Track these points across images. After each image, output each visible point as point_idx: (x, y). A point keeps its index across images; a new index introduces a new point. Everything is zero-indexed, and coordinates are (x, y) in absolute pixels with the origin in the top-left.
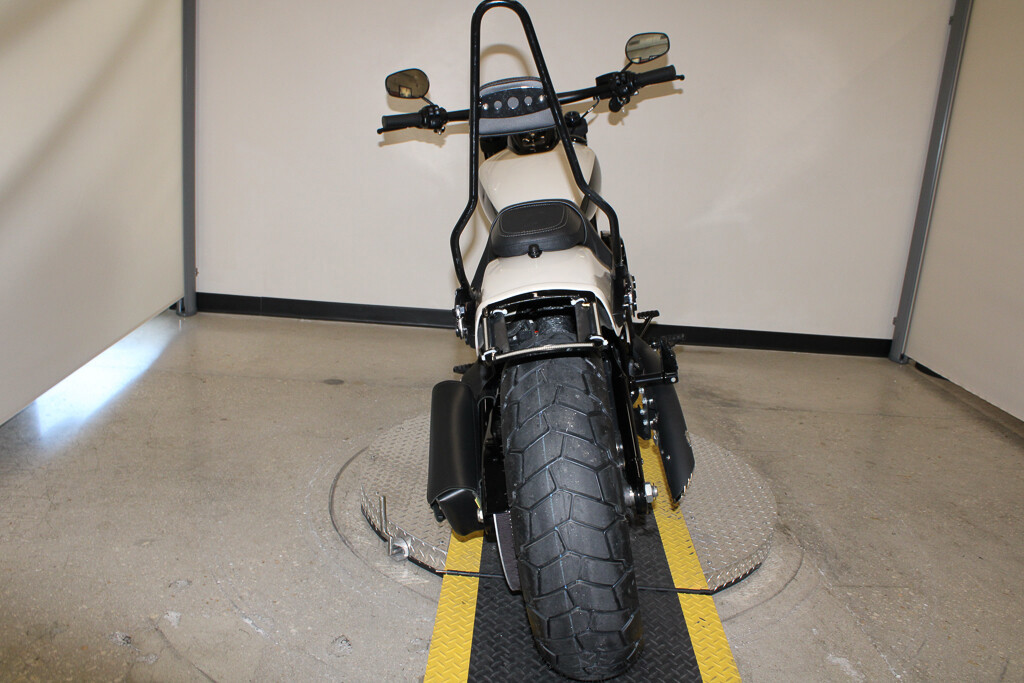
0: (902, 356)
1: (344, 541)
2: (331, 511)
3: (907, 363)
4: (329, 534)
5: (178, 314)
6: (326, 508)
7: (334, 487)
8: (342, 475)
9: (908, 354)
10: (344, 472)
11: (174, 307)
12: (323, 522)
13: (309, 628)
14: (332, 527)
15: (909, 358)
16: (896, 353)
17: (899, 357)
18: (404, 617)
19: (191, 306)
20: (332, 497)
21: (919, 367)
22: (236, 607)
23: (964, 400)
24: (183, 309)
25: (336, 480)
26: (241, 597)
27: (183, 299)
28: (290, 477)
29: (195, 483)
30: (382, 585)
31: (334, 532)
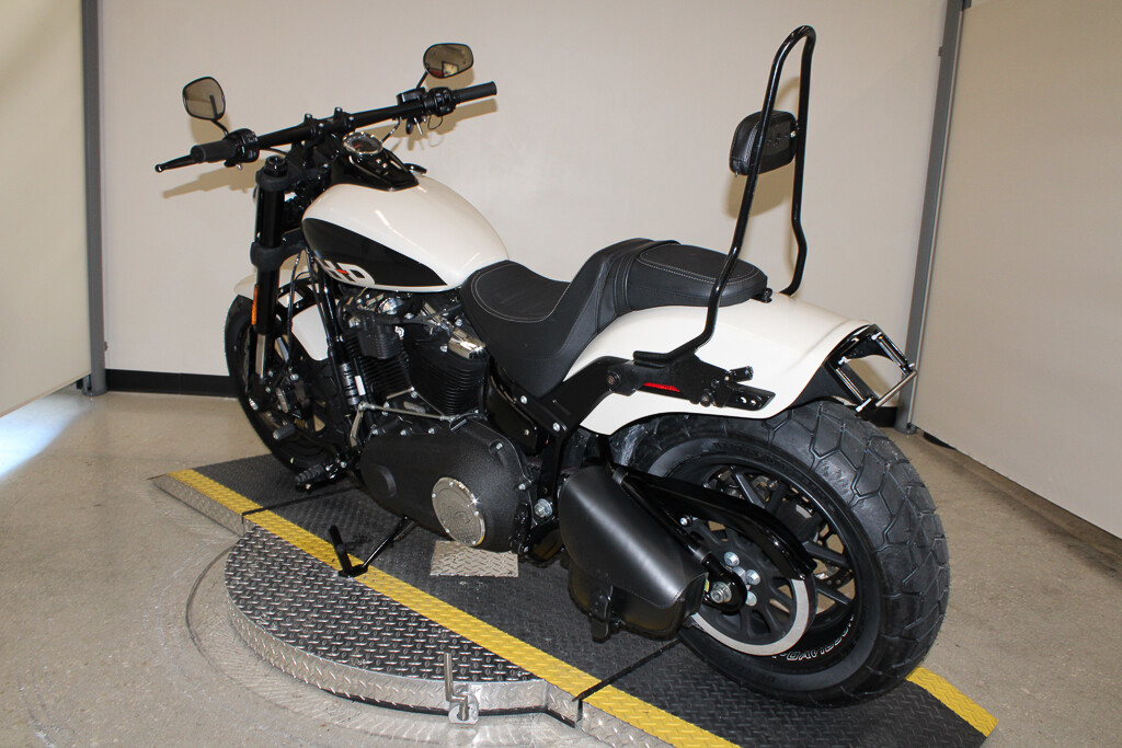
0: (909, 426)
1: (193, 639)
2: (189, 605)
3: (915, 432)
4: (178, 629)
5: (85, 394)
6: (185, 601)
7: (201, 578)
8: (216, 565)
9: (916, 423)
11: (80, 383)
12: (175, 617)
13: (116, 740)
14: (184, 622)
15: (916, 428)
16: (902, 424)
17: (905, 427)
18: (235, 725)
19: (99, 384)
20: (196, 589)
21: (928, 437)
22: (33, 717)
23: (973, 471)
24: (90, 389)
25: (206, 571)
26: (43, 706)
27: (90, 376)
28: (154, 567)
29: (37, 575)
30: (221, 688)
31: (185, 628)
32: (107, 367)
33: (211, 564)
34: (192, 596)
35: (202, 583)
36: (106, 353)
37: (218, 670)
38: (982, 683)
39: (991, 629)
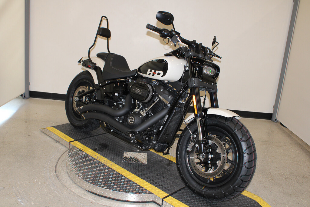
0: (276, 120)
1: (57, 177)
2: (56, 167)
3: (277, 122)
4: (53, 174)
5: (24, 99)
6: (55, 166)
7: (59, 159)
8: (63, 155)
9: (278, 119)
10: (64, 154)
11: (22, 95)
12: (52, 170)
13: (38, 203)
14: (55, 172)
16: (273, 119)
17: (274, 120)
19: (27, 95)
20: (58, 162)
21: (281, 124)
22: (17, 196)
23: (292, 136)
24: (25, 96)
25: (60, 157)
26: (19, 193)
27: (25, 93)
28: (46, 155)
29: (14, 156)
30: (65, 191)
31: (55, 174)
32: (30, 90)
33: (62, 155)
34: (57, 165)
35: (59, 161)
36: (30, 86)
37: (64, 186)
38: (275, 203)
39: (283, 188)
